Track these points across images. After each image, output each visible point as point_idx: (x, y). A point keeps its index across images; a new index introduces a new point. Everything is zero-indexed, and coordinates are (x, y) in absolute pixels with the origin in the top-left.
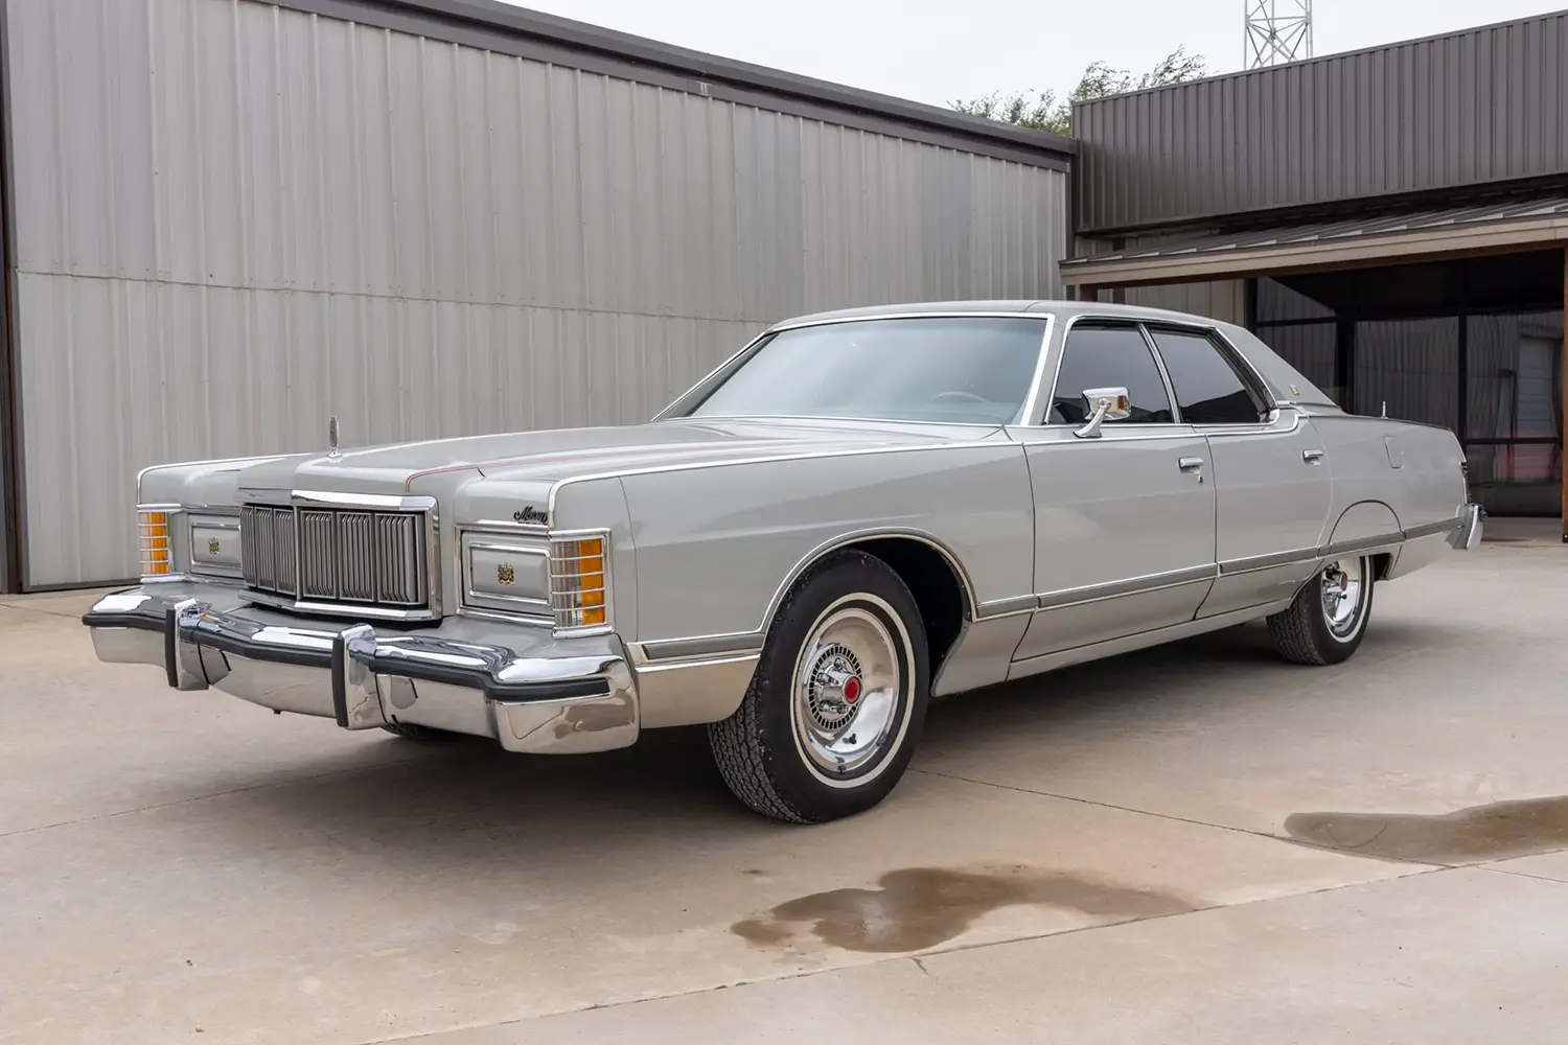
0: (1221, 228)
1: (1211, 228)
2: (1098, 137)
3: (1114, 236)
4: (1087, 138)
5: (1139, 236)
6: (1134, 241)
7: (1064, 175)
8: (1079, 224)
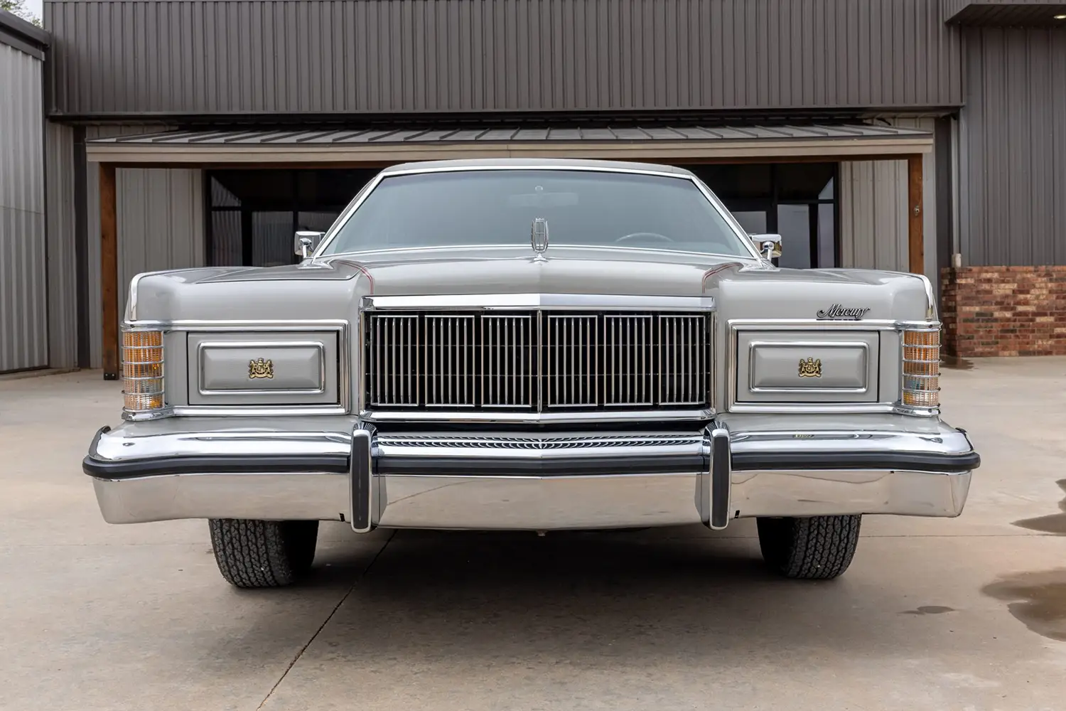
0: (179, 125)
1: (170, 125)
2: (71, 36)
3: (76, 123)
4: (59, 32)
5: (102, 125)
6: (96, 129)
7: (40, 63)
8: (51, 107)
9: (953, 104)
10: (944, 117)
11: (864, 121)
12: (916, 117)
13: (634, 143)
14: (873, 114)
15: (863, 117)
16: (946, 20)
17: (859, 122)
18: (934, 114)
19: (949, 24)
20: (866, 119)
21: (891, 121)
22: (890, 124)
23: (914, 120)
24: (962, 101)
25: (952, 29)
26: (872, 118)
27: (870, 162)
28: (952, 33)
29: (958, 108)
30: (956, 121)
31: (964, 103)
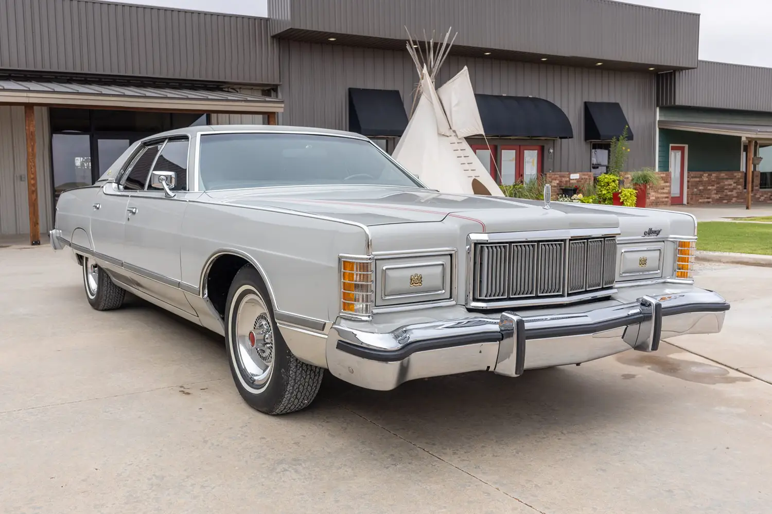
9: (275, 83)
10: (267, 90)
11: (224, 89)
12: (252, 89)
13: (112, 97)
14: (229, 86)
15: (224, 87)
16: (271, 35)
17: (221, 90)
18: (262, 88)
19: (273, 37)
20: (224, 88)
21: (238, 90)
22: (237, 92)
23: (250, 90)
24: (280, 82)
25: (275, 40)
26: (228, 88)
27: (227, 115)
28: (275, 42)
29: (277, 86)
30: (275, 93)
31: (281, 83)
